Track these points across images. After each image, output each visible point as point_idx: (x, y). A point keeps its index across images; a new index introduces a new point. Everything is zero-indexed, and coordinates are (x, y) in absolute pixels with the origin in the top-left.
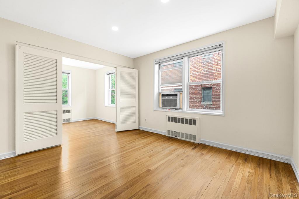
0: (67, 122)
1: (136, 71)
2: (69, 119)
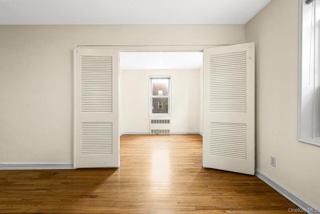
0: (166, 134)
1: (248, 48)
2: (169, 131)
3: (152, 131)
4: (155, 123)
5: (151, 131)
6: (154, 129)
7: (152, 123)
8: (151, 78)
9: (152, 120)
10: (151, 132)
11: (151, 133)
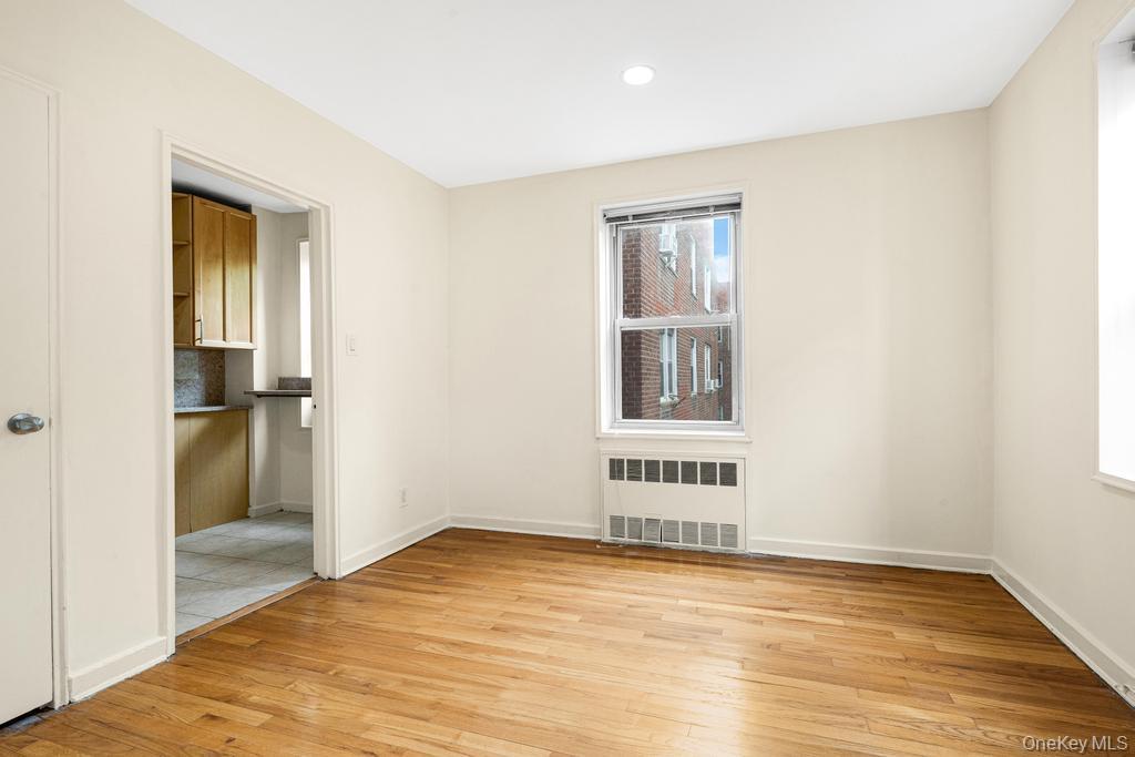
3: (617, 522)
4: (634, 477)
5: (608, 523)
6: (628, 513)
7: (612, 477)
8: (609, 220)
9: (612, 461)
10: (608, 530)
11: (607, 538)
